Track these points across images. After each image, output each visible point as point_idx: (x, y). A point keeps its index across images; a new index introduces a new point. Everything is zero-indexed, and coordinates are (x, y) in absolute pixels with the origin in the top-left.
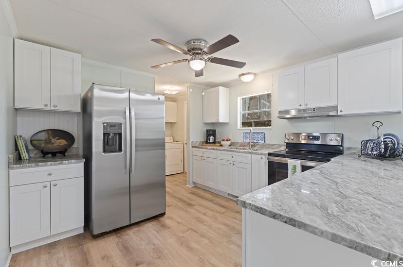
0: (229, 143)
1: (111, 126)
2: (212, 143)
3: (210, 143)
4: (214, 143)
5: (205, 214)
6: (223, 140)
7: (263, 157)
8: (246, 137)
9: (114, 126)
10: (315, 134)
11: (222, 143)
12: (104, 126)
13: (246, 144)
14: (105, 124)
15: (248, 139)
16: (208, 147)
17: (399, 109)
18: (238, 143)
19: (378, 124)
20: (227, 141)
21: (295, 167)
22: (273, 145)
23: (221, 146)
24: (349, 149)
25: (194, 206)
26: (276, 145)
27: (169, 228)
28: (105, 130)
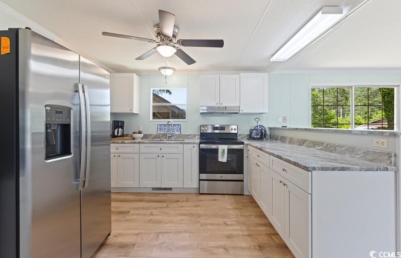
0: (141, 135)
1: (57, 112)
2: (121, 136)
3: (118, 136)
4: (122, 136)
5: (152, 214)
6: (134, 133)
7: (195, 145)
8: (160, 129)
9: (61, 112)
10: (216, 126)
11: (135, 136)
12: (46, 110)
13: (161, 136)
14: (48, 108)
15: (163, 131)
16: (126, 141)
17: (266, 111)
18: (151, 135)
19: (257, 120)
20: (139, 133)
21: (224, 150)
22: (188, 135)
23: (134, 139)
24: (240, 135)
25: (129, 212)
26: (192, 135)
27: (134, 245)
28: (49, 119)
